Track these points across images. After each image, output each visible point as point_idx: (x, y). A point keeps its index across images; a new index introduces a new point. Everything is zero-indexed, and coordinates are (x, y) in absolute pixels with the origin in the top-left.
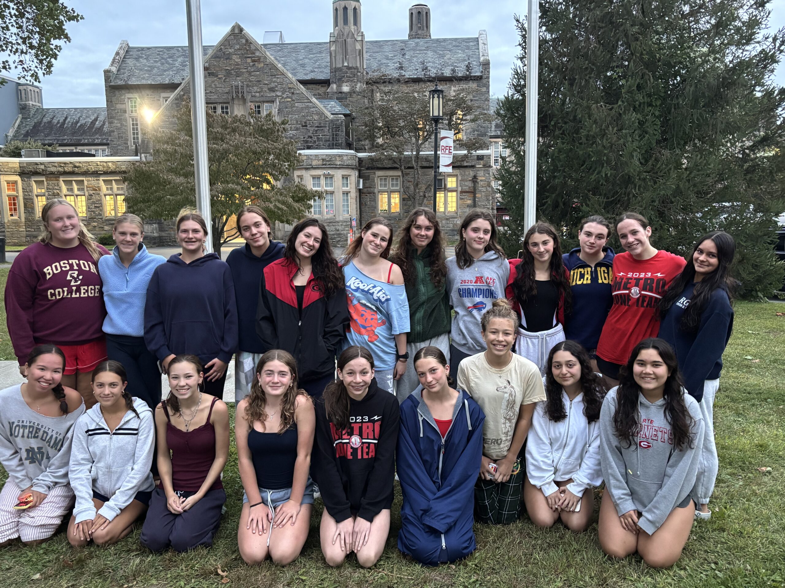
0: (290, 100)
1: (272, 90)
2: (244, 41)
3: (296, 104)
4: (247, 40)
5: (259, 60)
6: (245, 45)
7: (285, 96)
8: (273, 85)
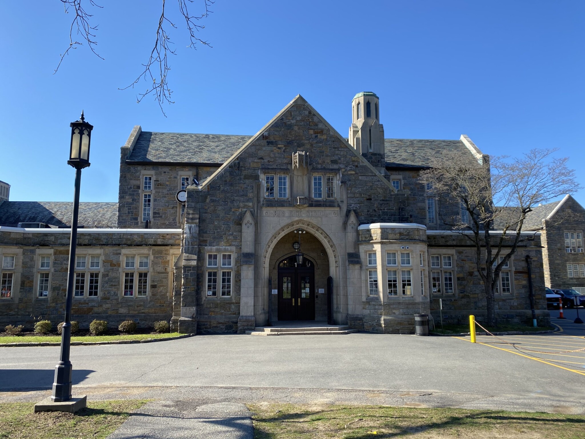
0: (353, 173)
1: (334, 162)
2: (307, 113)
3: (360, 177)
4: (310, 113)
5: (321, 132)
6: (308, 116)
7: (349, 168)
8: (335, 158)
